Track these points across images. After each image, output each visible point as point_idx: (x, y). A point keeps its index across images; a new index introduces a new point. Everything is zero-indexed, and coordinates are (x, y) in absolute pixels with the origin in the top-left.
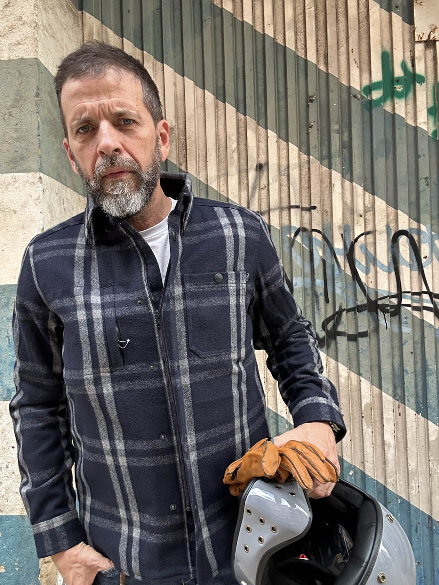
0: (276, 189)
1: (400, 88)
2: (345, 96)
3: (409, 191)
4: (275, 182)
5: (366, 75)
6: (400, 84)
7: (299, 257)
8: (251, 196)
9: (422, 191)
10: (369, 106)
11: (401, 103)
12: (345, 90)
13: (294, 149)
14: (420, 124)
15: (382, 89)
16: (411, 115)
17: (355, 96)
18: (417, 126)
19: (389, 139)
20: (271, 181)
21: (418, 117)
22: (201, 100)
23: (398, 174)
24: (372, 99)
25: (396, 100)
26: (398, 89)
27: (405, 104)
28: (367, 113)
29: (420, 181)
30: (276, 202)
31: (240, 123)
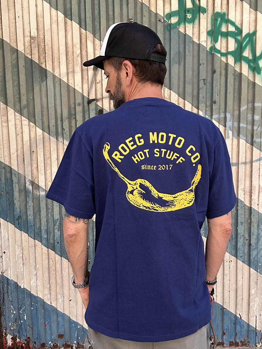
1: (190, 16)
2: (153, 20)
3: (193, 88)
5: (167, 6)
6: (190, 13)
8: (90, 87)
9: (201, 88)
10: (169, 28)
11: (190, 26)
12: (153, 15)
14: (202, 42)
15: (178, 16)
16: (196, 35)
17: (160, 21)
18: (200, 43)
19: (182, 52)
20: (103, 78)
21: (200, 37)
22: (54, 18)
23: (186, 77)
24: (171, 23)
25: (187, 25)
26: (188, 17)
27: (193, 27)
28: (167, 33)
29: (200, 82)
31: (83, 36)
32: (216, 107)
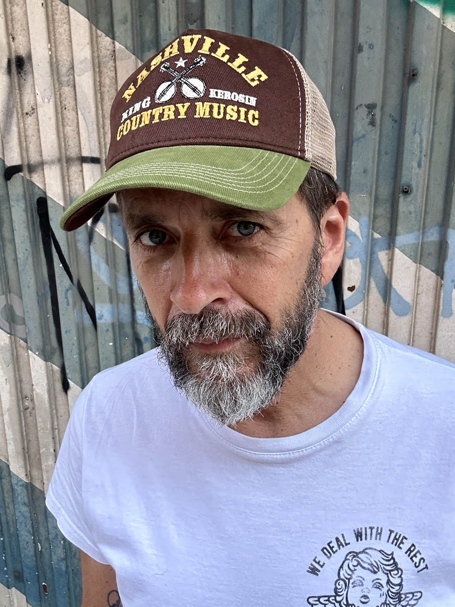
0: (50, 118)
4: (46, 100)
7: (103, 266)
8: (5, 129)
9: (358, 139)
13: (80, 23)
20: (39, 99)
29: (356, 113)
30: (52, 146)
32: (412, 208)
